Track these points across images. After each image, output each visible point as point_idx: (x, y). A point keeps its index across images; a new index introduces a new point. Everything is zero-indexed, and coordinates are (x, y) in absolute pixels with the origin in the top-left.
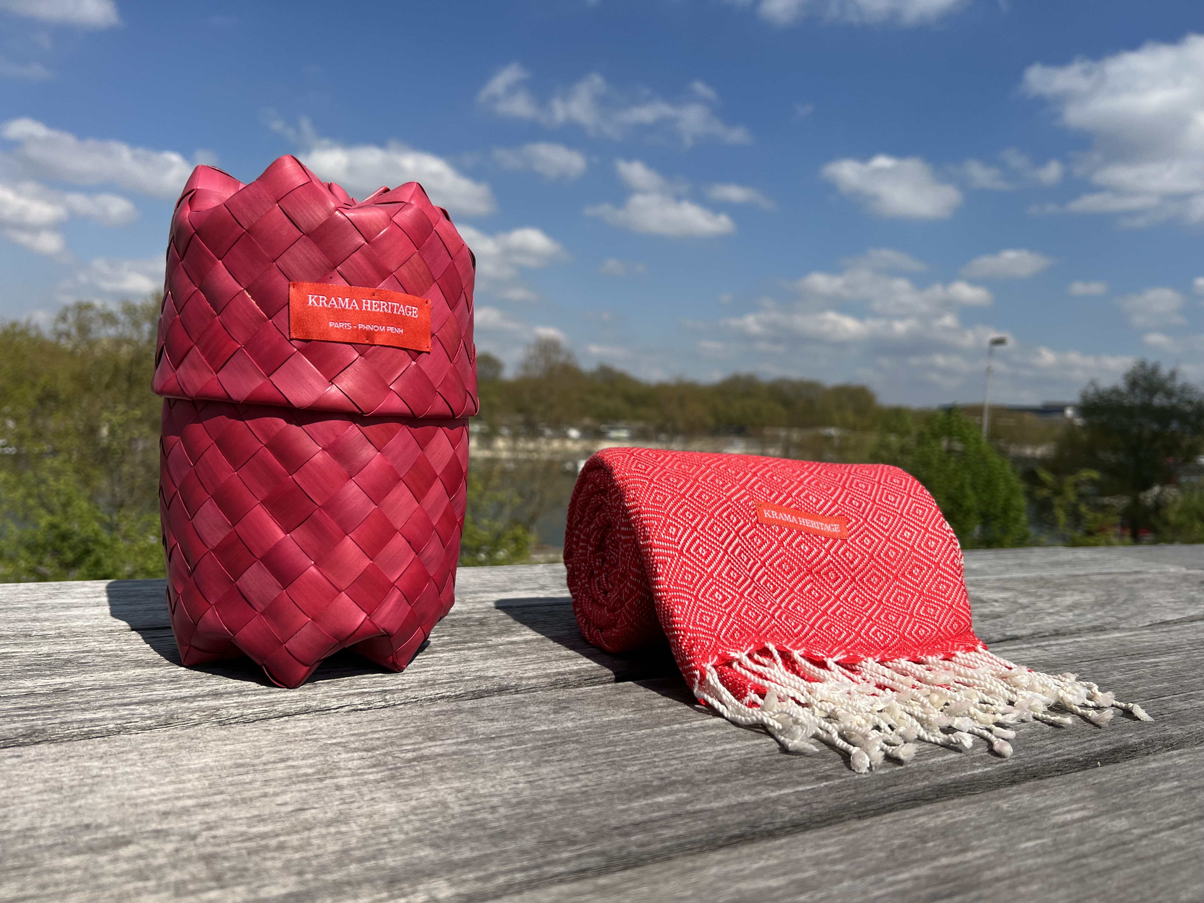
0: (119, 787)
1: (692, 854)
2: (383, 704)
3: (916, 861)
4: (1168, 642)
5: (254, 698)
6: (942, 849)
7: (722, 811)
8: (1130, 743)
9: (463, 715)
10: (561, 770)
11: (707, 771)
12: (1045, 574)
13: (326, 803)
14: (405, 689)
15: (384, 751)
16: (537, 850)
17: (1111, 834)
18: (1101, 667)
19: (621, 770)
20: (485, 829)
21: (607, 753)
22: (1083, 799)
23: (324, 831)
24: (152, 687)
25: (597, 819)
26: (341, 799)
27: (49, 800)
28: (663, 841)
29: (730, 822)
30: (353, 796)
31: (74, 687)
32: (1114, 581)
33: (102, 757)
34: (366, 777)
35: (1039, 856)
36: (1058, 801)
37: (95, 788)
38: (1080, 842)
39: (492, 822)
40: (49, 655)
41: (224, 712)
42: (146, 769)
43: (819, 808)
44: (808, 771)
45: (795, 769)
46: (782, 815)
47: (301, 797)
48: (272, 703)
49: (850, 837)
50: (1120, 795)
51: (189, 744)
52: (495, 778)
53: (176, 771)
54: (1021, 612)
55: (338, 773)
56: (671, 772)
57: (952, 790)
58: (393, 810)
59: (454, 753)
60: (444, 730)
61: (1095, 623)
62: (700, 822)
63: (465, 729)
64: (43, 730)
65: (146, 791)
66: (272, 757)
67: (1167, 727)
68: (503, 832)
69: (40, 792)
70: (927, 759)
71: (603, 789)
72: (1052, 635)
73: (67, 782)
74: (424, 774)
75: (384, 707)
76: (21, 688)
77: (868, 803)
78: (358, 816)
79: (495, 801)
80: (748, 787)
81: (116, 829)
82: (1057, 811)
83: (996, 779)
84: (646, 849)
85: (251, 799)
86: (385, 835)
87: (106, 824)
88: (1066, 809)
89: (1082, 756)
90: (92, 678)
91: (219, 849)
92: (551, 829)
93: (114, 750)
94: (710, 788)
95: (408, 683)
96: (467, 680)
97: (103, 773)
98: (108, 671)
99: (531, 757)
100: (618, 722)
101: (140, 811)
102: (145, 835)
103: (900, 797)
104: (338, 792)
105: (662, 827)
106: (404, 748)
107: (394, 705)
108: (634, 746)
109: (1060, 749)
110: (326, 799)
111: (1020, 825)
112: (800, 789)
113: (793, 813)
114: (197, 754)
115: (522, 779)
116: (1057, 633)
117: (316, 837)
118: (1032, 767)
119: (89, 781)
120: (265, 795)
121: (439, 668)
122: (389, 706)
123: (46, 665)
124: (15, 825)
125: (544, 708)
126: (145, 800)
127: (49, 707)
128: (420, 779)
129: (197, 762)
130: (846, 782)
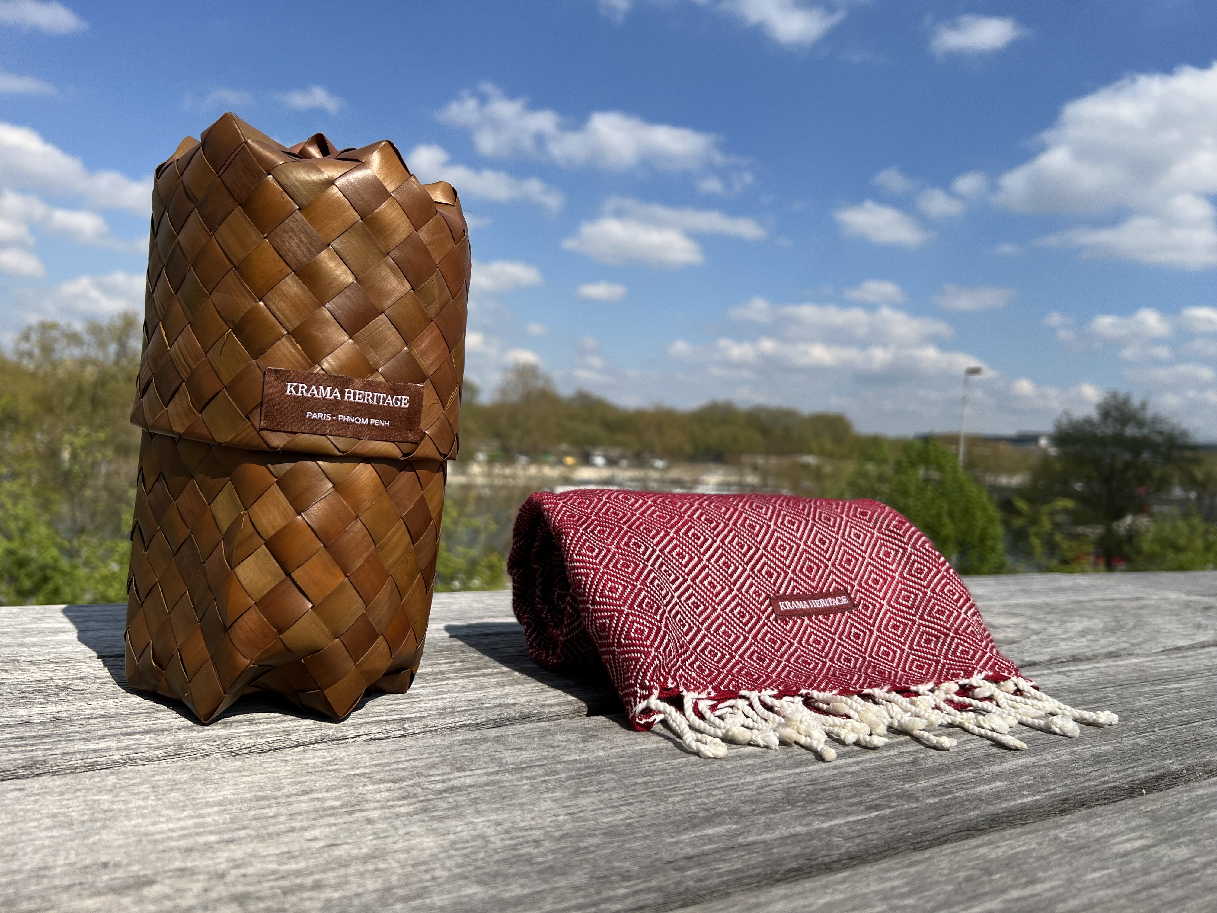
0: (133, 822)
1: (750, 890)
2: (402, 732)
3: (985, 894)
4: (1186, 668)
5: (265, 727)
6: (1009, 881)
7: (776, 843)
8: (1172, 769)
9: (489, 744)
10: (601, 801)
11: (752, 802)
12: (1050, 600)
13: (360, 838)
14: (424, 717)
15: (412, 782)
16: (591, 886)
17: (1174, 863)
18: (1126, 693)
19: (663, 801)
20: (532, 864)
21: (645, 783)
22: (1139, 827)
23: (361, 868)
24: (156, 715)
25: (648, 852)
26: (375, 833)
27: (60, 836)
28: (721, 875)
29: (786, 855)
30: (386, 831)
31: (72, 716)
32: (1119, 608)
33: (111, 790)
34: (397, 809)
35: (1108, 887)
36: (1114, 829)
37: (108, 823)
38: (1146, 872)
39: (537, 857)
40: (41, 682)
41: (236, 741)
42: (160, 802)
43: (874, 839)
44: (855, 800)
45: (842, 799)
46: (838, 847)
47: (331, 832)
48: (286, 732)
49: (913, 870)
50: (1175, 822)
51: (202, 776)
52: (533, 810)
53: (193, 805)
54: (1034, 637)
55: (367, 806)
56: (715, 802)
57: (1004, 819)
58: (431, 844)
59: (486, 784)
60: (471, 760)
61: (1110, 649)
62: (755, 855)
63: (493, 759)
64: (45, 761)
65: (164, 827)
66: (294, 789)
67: (1205, 753)
68: (552, 868)
69: (48, 829)
70: (974, 788)
71: (647, 821)
72: (1069, 661)
73: (77, 817)
74: (457, 806)
75: (403, 736)
76: (15, 717)
77: (923, 834)
78: (395, 852)
79: (537, 834)
80: (797, 818)
81: (136, 868)
82: (1116, 840)
83: (1046, 808)
84: (704, 884)
85: (278, 834)
86: (426, 871)
87: (125, 862)
88: (1124, 838)
89: (1127, 783)
90: (91, 706)
91: (251, 889)
92: (601, 863)
93: (123, 783)
94: (758, 819)
95: (426, 710)
96: (488, 708)
97: (115, 807)
98: (107, 698)
99: (566, 788)
100: (651, 751)
101: (160, 847)
102: (169, 874)
103: (954, 827)
104: (369, 826)
105: (716, 860)
106: (433, 778)
107: (414, 734)
108: (672, 776)
109: (1105, 776)
110: (358, 833)
111: (1082, 855)
112: (851, 819)
113: (848, 845)
114: (213, 786)
115: (561, 811)
116: (1075, 659)
117: (354, 875)
118: (1080, 795)
119: (101, 816)
120: (293, 830)
121: (456, 695)
122: (408, 735)
123: (39, 692)
124: (27, 864)
125: (573, 736)
126: (163, 836)
127: (48, 736)
128: (454, 812)
129: (214, 794)
130: (896, 811)
